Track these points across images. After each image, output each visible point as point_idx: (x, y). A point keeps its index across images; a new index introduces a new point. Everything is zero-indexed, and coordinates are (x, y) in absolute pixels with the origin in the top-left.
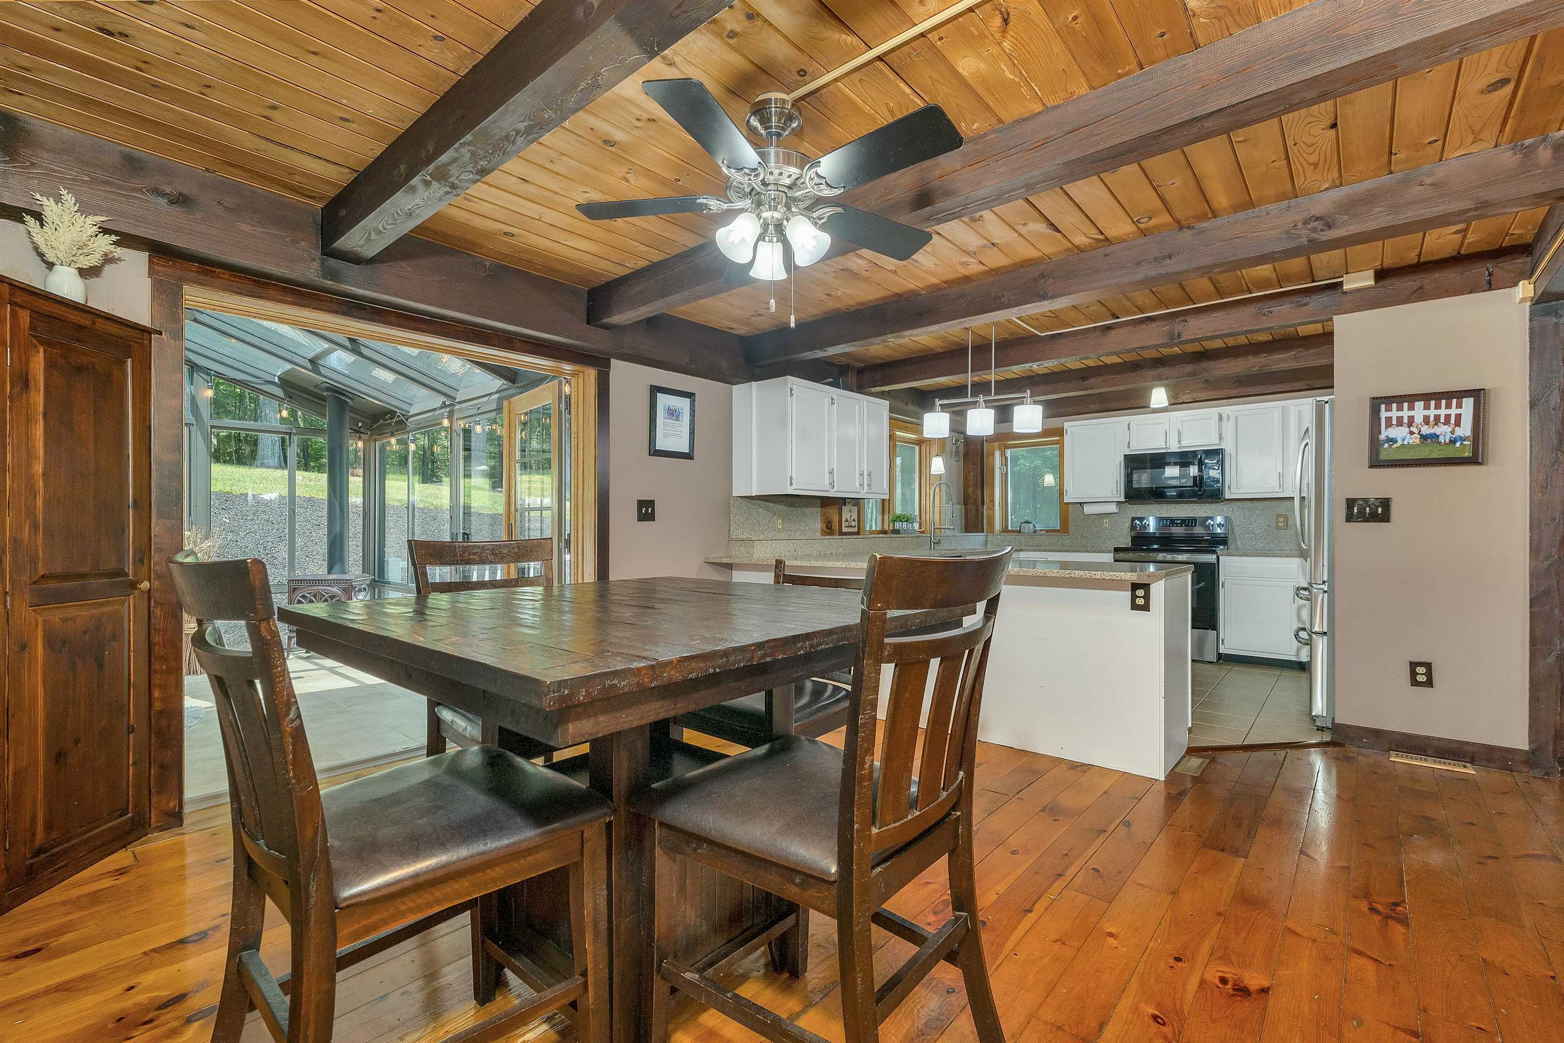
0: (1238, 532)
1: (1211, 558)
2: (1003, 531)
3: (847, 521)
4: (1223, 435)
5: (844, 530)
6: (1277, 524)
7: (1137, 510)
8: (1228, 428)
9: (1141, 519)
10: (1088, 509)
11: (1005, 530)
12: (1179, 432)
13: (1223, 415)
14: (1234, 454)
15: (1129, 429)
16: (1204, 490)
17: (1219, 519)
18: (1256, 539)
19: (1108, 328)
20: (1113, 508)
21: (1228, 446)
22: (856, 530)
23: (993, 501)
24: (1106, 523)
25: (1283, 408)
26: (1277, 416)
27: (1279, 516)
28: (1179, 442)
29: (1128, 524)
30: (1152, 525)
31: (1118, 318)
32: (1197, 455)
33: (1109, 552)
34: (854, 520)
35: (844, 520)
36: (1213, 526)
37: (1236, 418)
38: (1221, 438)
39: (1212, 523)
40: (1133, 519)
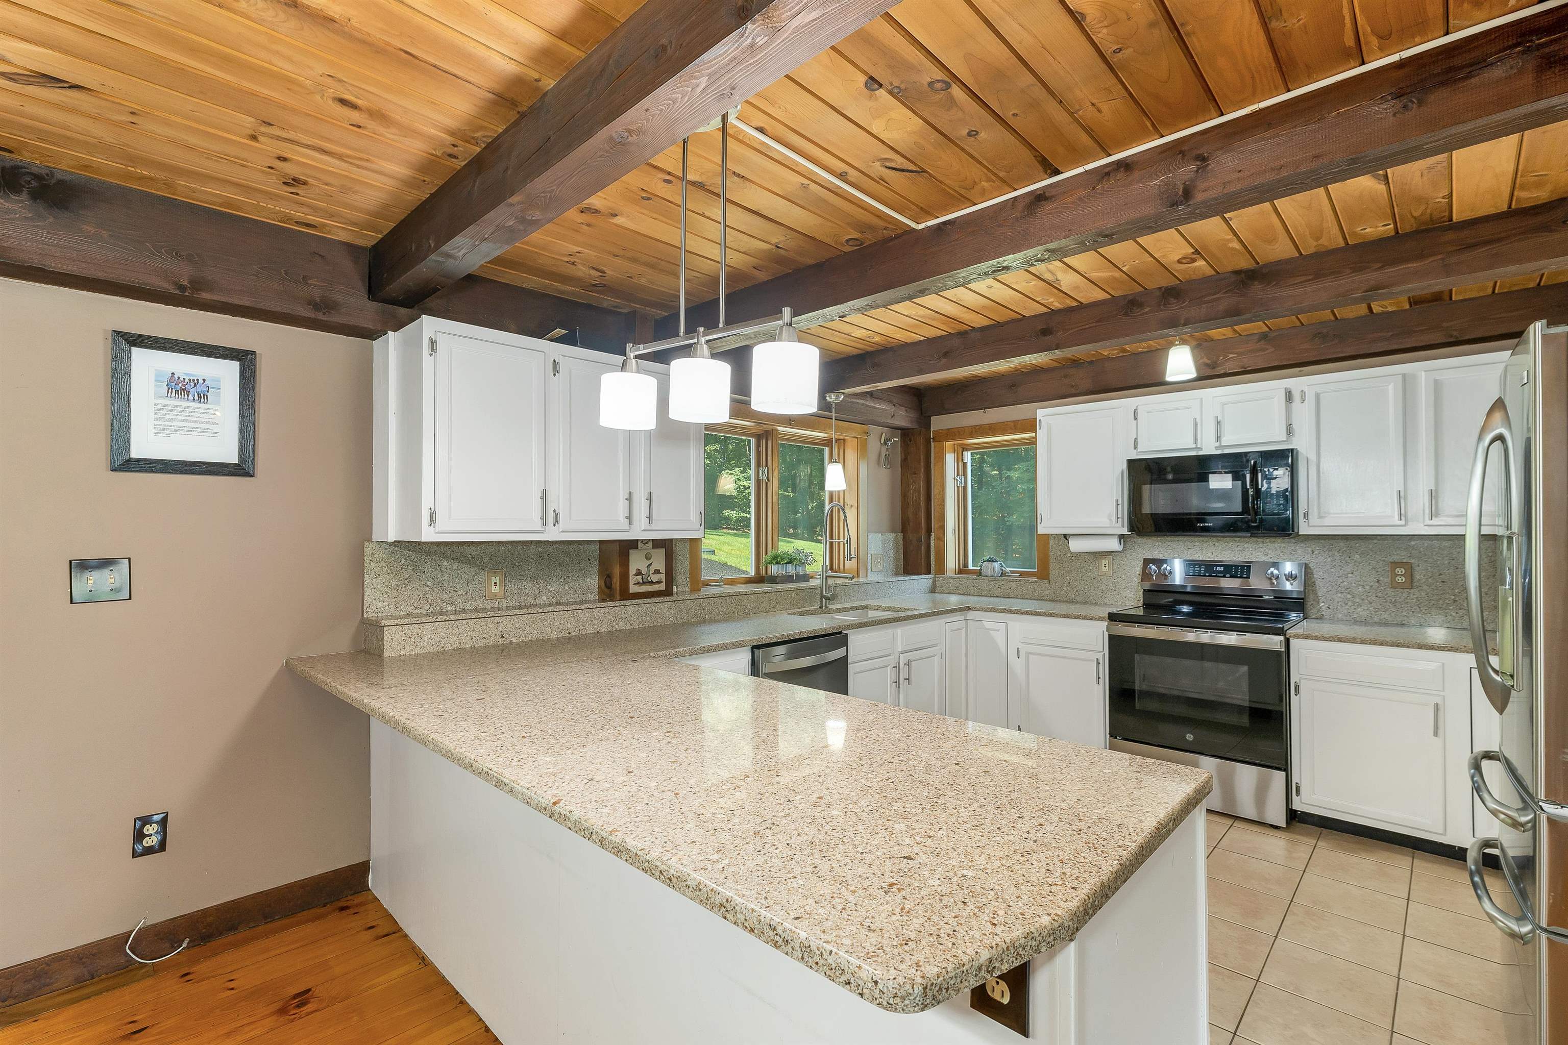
0: (1322, 588)
1: (1274, 642)
2: (961, 572)
3: (639, 573)
4: (1294, 426)
5: (633, 589)
6: (1393, 580)
7: (1154, 547)
8: (1303, 414)
9: (1159, 562)
10: (1075, 545)
11: (963, 570)
12: (1218, 423)
13: (1293, 393)
14: (1313, 457)
15: (1136, 419)
16: (1262, 520)
17: (1289, 567)
18: (1354, 603)
19: (1039, 198)
20: (1113, 545)
21: (1302, 444)
22: (662, 587)
23: (942, 528)
24: (1105, 566)
25: (1404, 376)
26: (1392, 390)
27: (1395, 565)
28: (1218, 438)
29: (1138, 570)
30: (1178, 573)
31: (1057, 172)
32: (1248, 461)
33: (1101, 619)
34: (657, 572)
35: (632, 571)
36: (1277, 578)
37: (1318, 397)
38: (1290, 431)
39: (1276, 572)
40: (1147, 562)
